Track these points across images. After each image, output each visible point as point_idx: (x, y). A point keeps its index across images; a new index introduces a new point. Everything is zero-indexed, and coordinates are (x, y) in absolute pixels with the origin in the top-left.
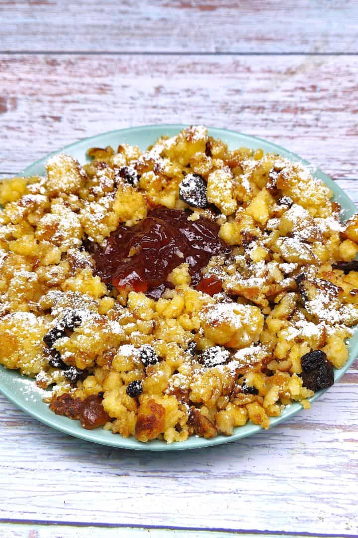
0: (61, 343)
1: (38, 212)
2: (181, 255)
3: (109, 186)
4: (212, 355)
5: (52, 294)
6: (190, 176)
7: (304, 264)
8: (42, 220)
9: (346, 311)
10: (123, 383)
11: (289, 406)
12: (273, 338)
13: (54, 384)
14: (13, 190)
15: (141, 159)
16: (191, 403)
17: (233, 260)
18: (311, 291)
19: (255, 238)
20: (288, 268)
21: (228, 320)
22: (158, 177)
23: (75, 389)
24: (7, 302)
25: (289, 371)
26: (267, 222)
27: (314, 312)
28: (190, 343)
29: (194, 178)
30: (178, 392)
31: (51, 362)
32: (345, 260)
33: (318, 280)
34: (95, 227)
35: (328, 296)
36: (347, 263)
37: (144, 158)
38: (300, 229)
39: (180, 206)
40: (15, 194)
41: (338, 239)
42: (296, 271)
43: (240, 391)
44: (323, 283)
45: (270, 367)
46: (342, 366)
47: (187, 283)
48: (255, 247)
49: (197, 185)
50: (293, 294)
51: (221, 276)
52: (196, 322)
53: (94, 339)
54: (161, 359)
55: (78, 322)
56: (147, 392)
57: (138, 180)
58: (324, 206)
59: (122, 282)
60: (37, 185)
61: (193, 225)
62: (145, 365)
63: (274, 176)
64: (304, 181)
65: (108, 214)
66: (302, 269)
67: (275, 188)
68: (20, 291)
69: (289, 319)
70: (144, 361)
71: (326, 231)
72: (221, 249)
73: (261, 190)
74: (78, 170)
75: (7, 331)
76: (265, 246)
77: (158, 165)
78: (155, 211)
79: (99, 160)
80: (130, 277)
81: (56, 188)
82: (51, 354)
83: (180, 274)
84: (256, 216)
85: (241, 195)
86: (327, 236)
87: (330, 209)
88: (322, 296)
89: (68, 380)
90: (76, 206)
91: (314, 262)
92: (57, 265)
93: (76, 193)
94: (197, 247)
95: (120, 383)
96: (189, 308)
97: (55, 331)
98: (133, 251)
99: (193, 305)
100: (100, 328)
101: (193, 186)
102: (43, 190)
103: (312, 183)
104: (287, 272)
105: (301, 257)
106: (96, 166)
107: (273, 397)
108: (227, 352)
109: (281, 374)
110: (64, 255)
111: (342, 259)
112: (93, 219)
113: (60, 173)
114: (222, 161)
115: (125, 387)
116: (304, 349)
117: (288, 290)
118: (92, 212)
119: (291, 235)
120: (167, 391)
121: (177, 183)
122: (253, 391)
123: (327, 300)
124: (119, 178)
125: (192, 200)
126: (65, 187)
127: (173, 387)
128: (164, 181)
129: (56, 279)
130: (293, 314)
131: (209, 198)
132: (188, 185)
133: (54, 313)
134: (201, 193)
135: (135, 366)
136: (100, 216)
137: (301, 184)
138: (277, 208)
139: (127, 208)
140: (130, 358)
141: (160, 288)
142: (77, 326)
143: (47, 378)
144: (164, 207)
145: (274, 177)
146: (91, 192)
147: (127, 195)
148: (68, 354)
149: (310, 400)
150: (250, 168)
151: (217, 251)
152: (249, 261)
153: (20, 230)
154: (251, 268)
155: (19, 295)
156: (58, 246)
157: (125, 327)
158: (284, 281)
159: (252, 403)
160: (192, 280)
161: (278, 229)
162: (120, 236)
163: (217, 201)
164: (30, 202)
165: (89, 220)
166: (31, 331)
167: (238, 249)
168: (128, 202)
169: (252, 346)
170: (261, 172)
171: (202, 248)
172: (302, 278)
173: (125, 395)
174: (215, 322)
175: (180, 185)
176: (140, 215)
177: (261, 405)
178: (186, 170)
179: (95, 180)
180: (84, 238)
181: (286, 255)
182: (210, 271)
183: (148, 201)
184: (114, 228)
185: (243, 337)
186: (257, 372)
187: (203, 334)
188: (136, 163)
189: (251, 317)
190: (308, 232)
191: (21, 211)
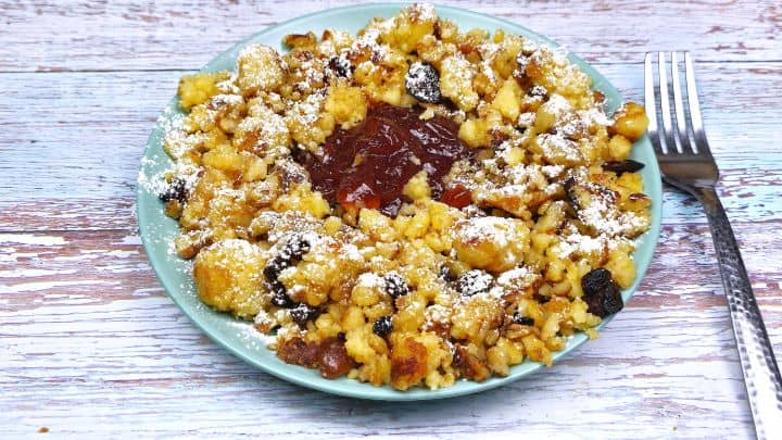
0: (286, 274)
1: (234, 115)
2: (417, 162)
3: (318, 80)
4: (470, 280)
5: (266, 216)
6: (418, 65)
7: (571, 165)
8: (241, 125)
9: (626, 220)
10: (367, 320)
11: (571, 337)
12: (540, 257)
13: (278, 327)
14: (197, 89)
15: (354, 47)
16: (453, 341)
17: (480, 166)
18: (583, 198)
19: (506, 137)
20: (553, 171)
21: (491, 236)
22: (378, 67)
23: (305, 331)
24: (208, 229)
25: (567, 295)
26: (518, 118)
27: (590, 222)
28: (442, 268)
29: (424, 67)
30: (438, 328)
31: (273, 299)
32: (617, 160)
33: (590, 185)
34: (307, 131)
35: (604, 202)
36: (619, 163)
37: (359, 45)
38: (563, 124)
39: (407, 102)
40: (202, 95)
41: (606, 134)
42: (563, 174)
43: (512, 322)
44: (597, 187)
45: (543, 291)
46: (630, 286)
47: (428, 195)
48: (509, 149)
49: (427, 75)
50: (562, 202)
51: (469, 185)
52: (446, 241)
53: (329, 267)
54: (411, 288)
55: (306, 248)
56: (400, 330)
57: (352, 72)
58: (585, 95)
59: (350, 198)
60: (229, 83)
61: (428, 124)
62: (394, 297)
63: (523, 61)
64: (559, 67)
65: (321, 116)
66: (569, 171)
67: (524, 75)
68: (225, 213)
69: (558, 233)
70: (392, 291)
71: (592, 125)
72: (463, 153)
73: (506, 79)
74: (279, 61)
75: (217, 263)
76: (520, 146)
77: (376, 54)
78: (377, 110)
79: (301, 50)
80: (360, 190)
81: (253, 85)
82: (274, 289)
83: (418, 185)
84: (504, 110)
85: (483, 86)
86: (593, 132)
87: (593, 99)
88: (598, 202)
89: (296, 320)
90: (280, 107)
91: (583, 162)
92: (263, 180)
93: (277, 91)
94: (434, 151)
95: (363, 320)
96: (436, 226)
97: (279, 260)
98: (358, 159)
99: (441, 221)
100: (336, 254)
101: (422, 77)
102: (236, 89)
103: (569, 68)
104: (552, 176)
105: (568, 157)
106: (298, 57)
107: (552, 326)
108: (489, 277)
109: (558, 299)
110: (271, 167)
111: (614, 158)
112: (304, 122)
113: (257, 66)
114: (454, 46)
115: (370, 326)
116: (583, 268)
117: (555, 198)
118: (302, 113)
119: (552, 131)
120: (424, 327)
121: (402, 75)
122: (528, 321)
123: (604, 208)
124: (329, 71)
125: (421, 95)
126: (263, 84)
127: (432, 321)
128: (384, 73)
129: (267, 198)
130: (563, 226)
131: (443, 91)
132: (416, 76)
133: (272, 238)
134: (432, 85)
135: (381, 299)
136: (312, 117)
137: (556, 70)
138: (529, 100)
139: (343, 107)
140: (374, 289)
141: (395, 204)
142: (305, 252)
143: (270, 320)
144: (387, 104)
145: (523, 63)
146: (296, 88)
147: (343, 91)
148: (298, 288)
149: (596, 329)
150: (491, 53)
151: (459, 155)
152: (502, 165)
153: (214, 139)
154: (506, 174)
155: (224, 219)
156: (262, 157)
157: (362, 251)
158: (549, 187)
159: (529, 335)
160: (433, 191)
161: (533, 124)
162: (338, 142)
163: (454, 94)
164: (223, 103)
165: (299, 123)
166: (247, 262)
167: (484, 151)
168: (344, 100)
169: (517, 268)
170: (506, 57)
171: (441, 153)
172: (571, 182)
173: (372, 335)
174: (474, 240)
175: (407, 77)
176: (358, 115)
177: (539, 337)
178: (412, 58)
179: (299, 74)
180: (292, 146)
181: (549, 156)
182: (453, 179)
183: (367, 97)
184: (329, 133)
185: (507, 256)
186: (528, 298)
187: (456, 257)
188: (349, 53)
189: (516, 232)
190: (573, 128)
191: (212, 115)
